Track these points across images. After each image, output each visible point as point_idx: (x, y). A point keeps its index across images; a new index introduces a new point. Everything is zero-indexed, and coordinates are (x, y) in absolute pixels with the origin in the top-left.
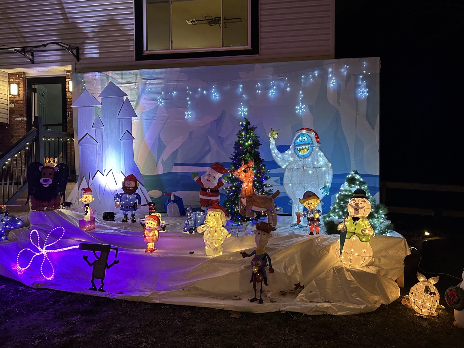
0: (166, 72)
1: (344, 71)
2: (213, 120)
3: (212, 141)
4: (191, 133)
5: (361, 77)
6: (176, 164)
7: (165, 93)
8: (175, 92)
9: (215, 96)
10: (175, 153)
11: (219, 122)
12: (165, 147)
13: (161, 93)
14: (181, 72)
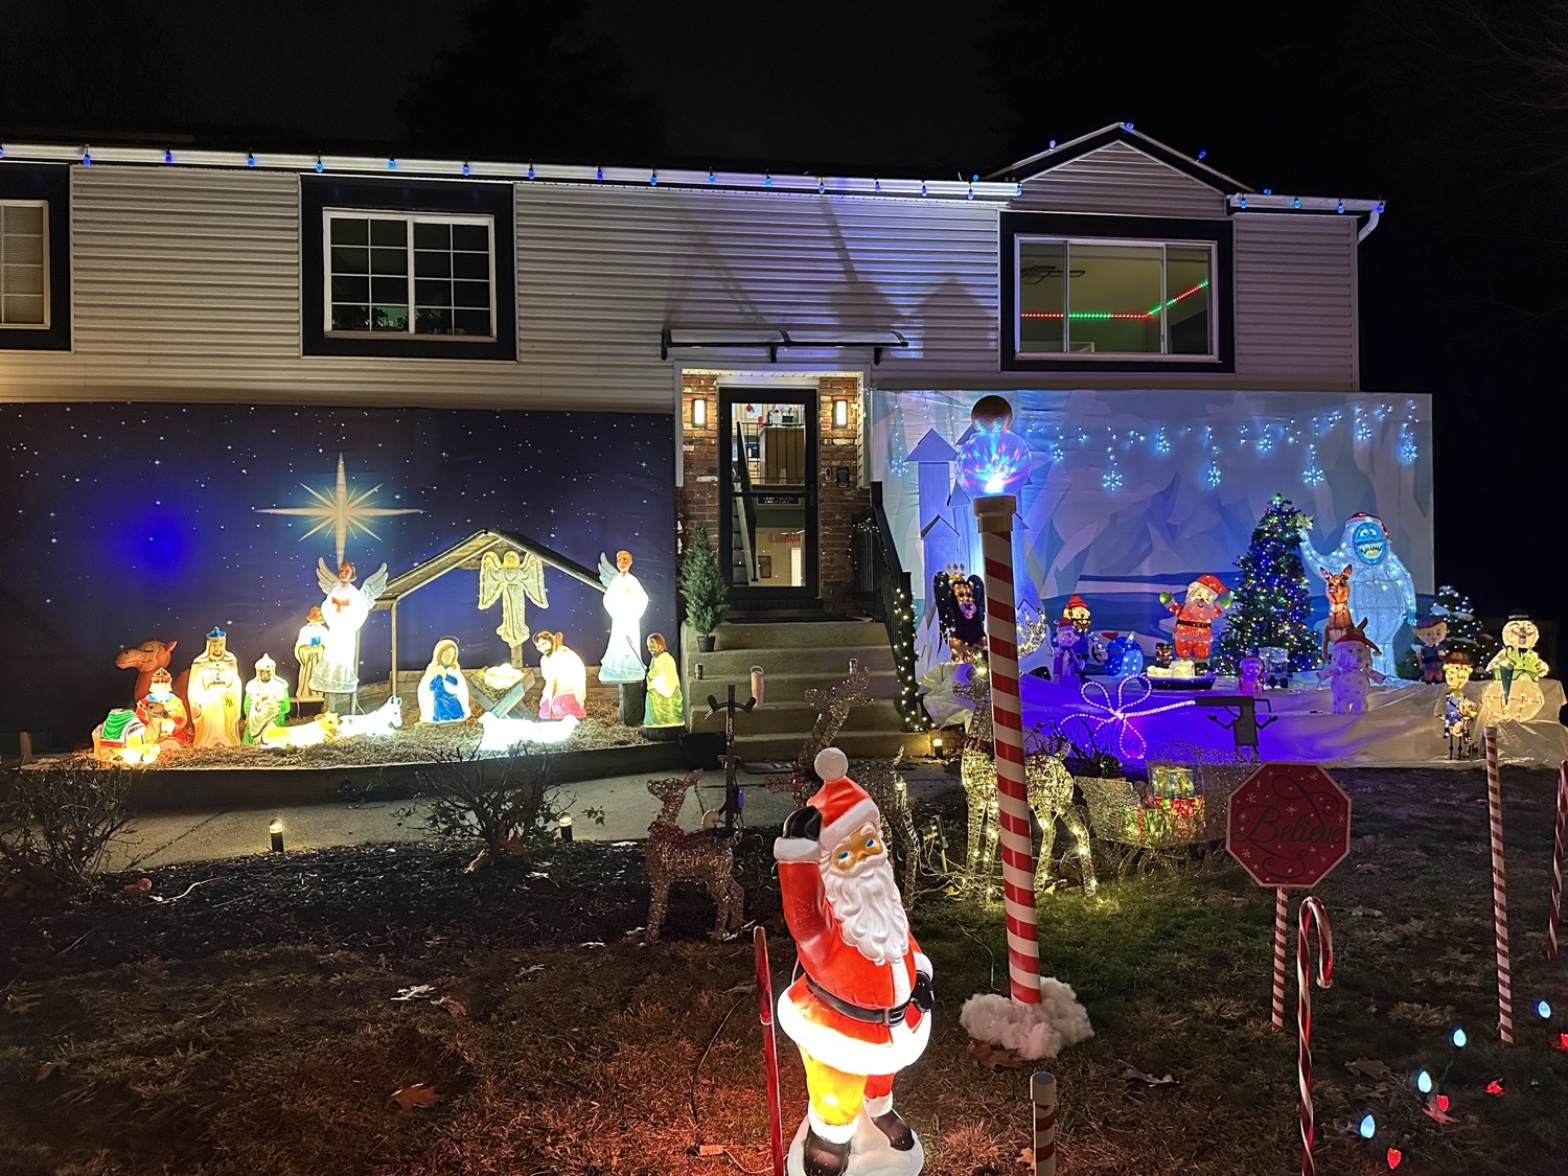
0: (1069, 397)
1: (1378, 414)
2: (1156, 492)
3: (1154, 533)
4: (1114, 517)
5: (1405, 425)
6: (1083, 578)
7: (1066, 438)
8: (1084, 437)
9: (1163, 447)
10: (1081, 557)
11: (1167, 495)
12: (1063, 543)
13: (1057, 437)
14: (1098, 398)
